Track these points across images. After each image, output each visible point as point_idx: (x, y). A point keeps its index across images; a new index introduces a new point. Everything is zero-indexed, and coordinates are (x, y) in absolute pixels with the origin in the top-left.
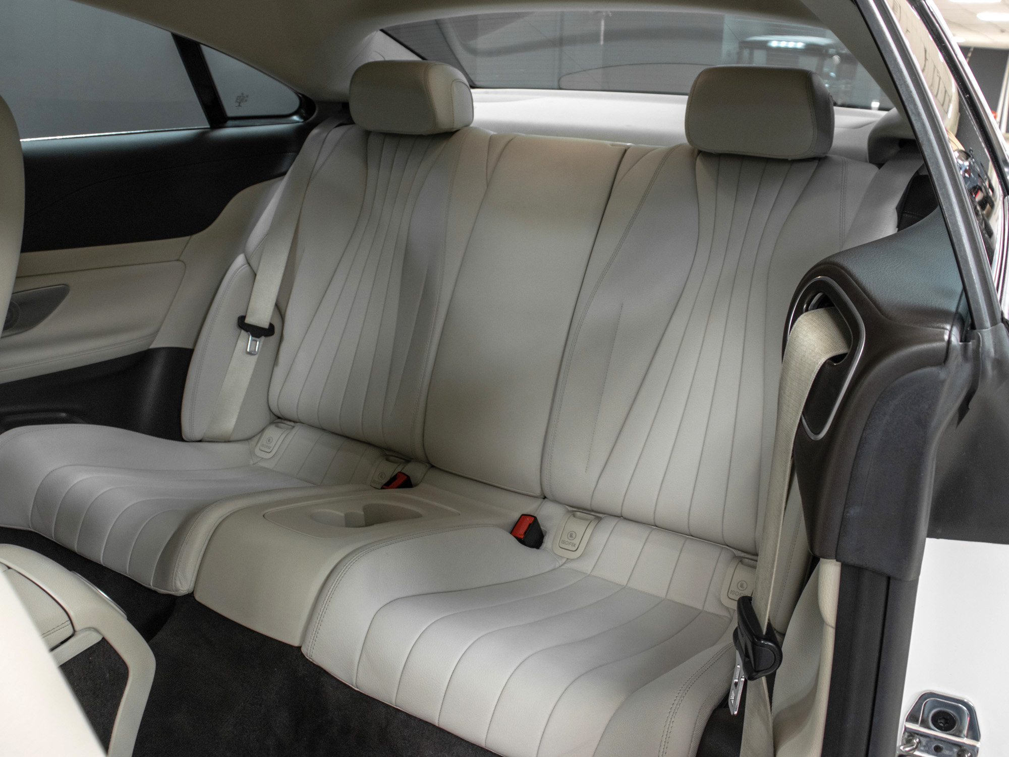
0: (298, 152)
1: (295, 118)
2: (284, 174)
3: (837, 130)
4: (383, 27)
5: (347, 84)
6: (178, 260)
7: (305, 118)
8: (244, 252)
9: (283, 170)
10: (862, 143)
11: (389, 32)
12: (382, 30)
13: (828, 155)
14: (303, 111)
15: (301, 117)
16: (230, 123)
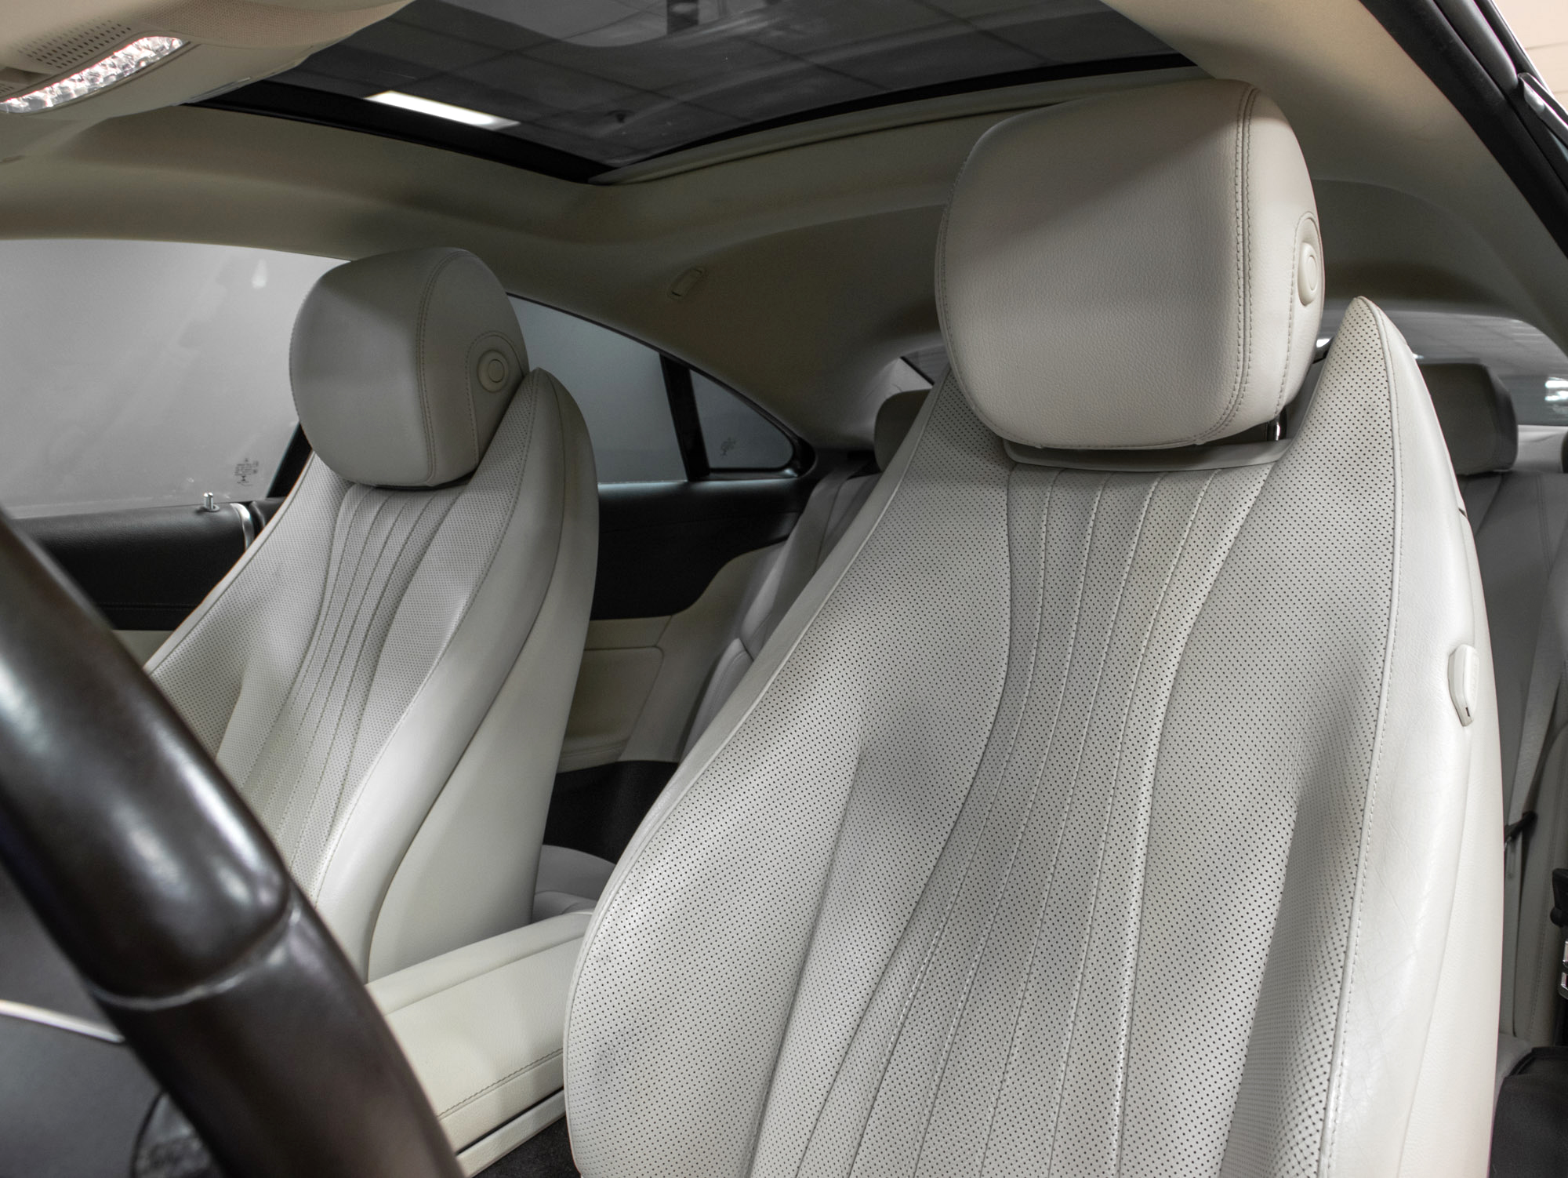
0: (800, 511)
1: (788, 471)
2: (785, 538)
3: (1520, 444)
4: (906, 354)
5: (871, 423)
6: (655, 646)
7: (799, 472)
8: (739, 635)
9: (783, 533)
10: (1555, 456)
11: (911, 360)
12: (904, 359)
13: (1513, 469)
14: (797, 463)
15: (796, 470)
16: (712, 475)
